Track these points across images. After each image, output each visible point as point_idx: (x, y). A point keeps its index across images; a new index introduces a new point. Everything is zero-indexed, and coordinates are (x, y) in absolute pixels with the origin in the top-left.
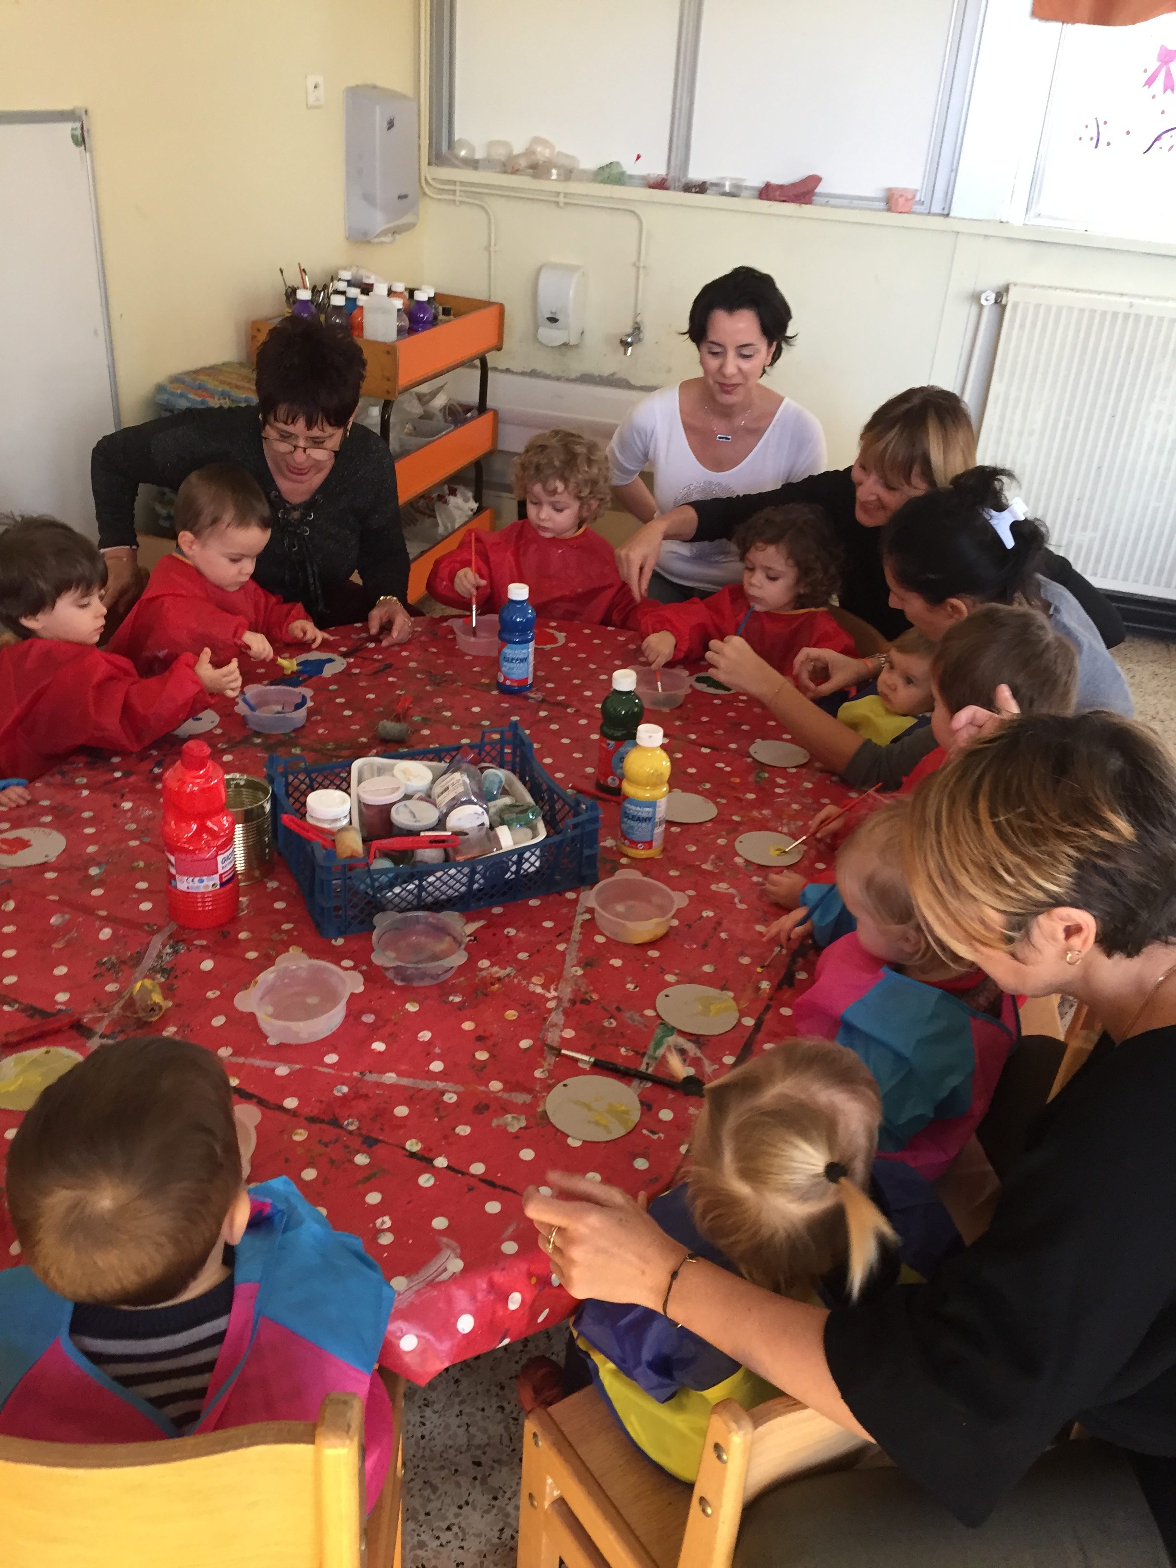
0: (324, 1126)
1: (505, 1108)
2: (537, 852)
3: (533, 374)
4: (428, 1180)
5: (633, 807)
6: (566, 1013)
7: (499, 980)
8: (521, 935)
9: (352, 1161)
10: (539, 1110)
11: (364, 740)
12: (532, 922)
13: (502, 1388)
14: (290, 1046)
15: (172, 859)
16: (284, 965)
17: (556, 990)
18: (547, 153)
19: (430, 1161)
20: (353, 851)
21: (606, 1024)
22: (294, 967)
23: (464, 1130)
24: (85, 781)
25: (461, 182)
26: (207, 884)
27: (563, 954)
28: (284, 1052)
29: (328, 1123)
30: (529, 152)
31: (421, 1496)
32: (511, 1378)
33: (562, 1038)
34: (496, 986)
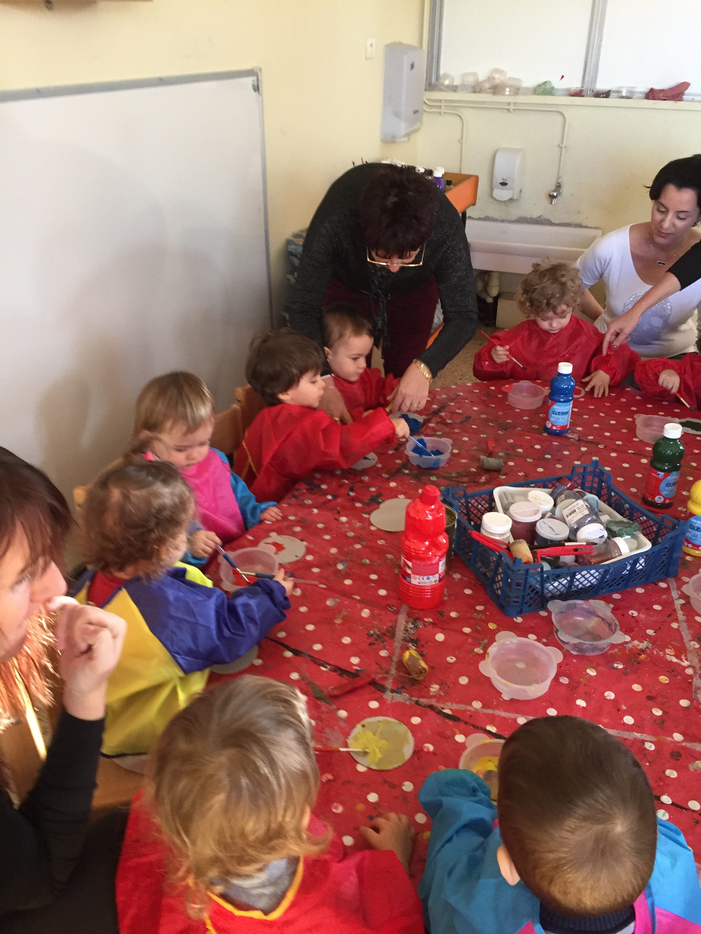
1: (693, 755)
2: (645, 557)
3: (488, 219)
4: (664, 814)
5: (698, 522)
7: (643, 651)
8: (642, 616)
11: (474, 470)
12: (645, 605)
14: (518, 701)
15: (409, 563)
16: (502, 641)
17: (687, 660)
18: (502, 78)
22: (508, 643)
23: (672, 773)
24: (311, 502)
25: (445, 100)
26: (433, 580)
27: (678, 631)
28: (516, 706)
30: (490, 79)
34: (643, 656)
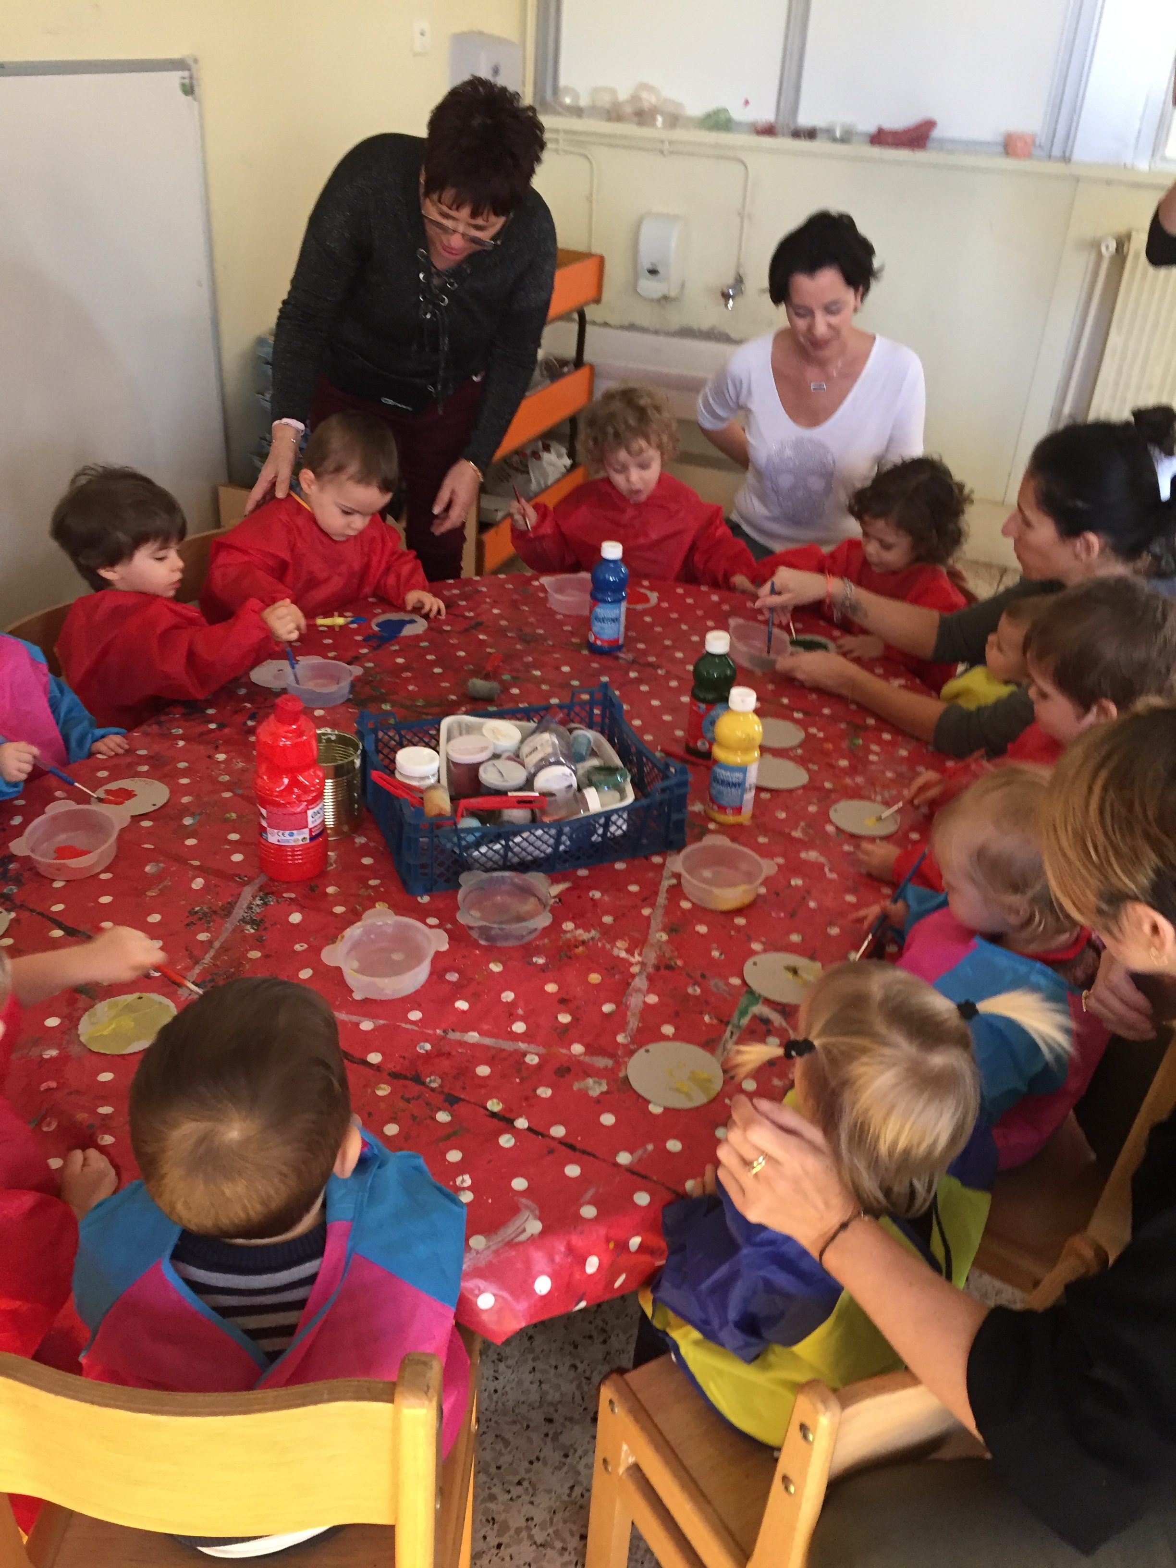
0: (409, 1083)
1: (587, 1072)
2: (625, 816)
3: (632, 327)
4: (508, 1140)
5: (723, 772)
6: (650, 978)
7: (583, 943)
8: (606, 898)
9: (434, 1119)
10: (621, 1075)
11: (453, 697)
12: (617, 885)
13: (576, 1347)
14: (374, 1001)
15: (264, 811)
16: (371, 919)
17: (640, 954)
18: (653, 99)
19: (511, 1122)
20: (441, 809)
21: (690, 990)
22: (380, 923)
23: (545, 1092)
24: (181, 731)
25: (564, 130)
26: (299, 838)
27: (648, 919)
28: (369, 1007)
29: (411, 1079)
30: (635, 98)
31: (493, 1449)
32: (584, 1337)
33: (645, 1003)
34: (581, 949)
